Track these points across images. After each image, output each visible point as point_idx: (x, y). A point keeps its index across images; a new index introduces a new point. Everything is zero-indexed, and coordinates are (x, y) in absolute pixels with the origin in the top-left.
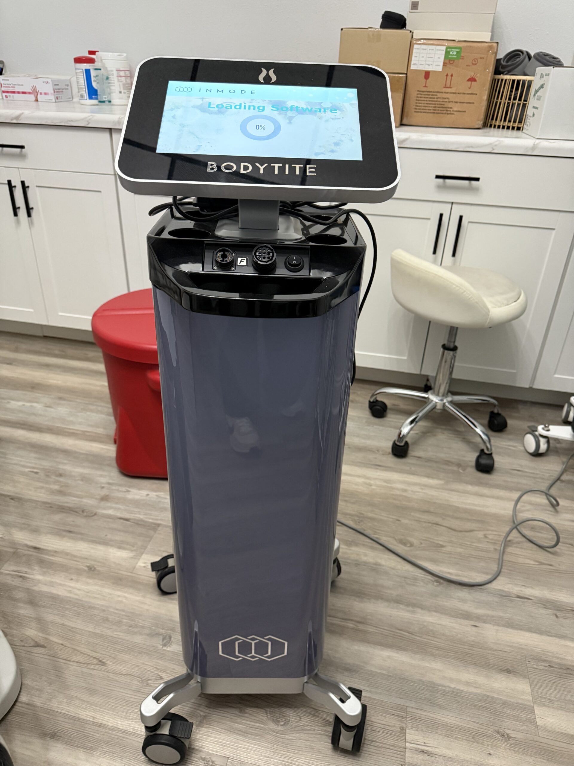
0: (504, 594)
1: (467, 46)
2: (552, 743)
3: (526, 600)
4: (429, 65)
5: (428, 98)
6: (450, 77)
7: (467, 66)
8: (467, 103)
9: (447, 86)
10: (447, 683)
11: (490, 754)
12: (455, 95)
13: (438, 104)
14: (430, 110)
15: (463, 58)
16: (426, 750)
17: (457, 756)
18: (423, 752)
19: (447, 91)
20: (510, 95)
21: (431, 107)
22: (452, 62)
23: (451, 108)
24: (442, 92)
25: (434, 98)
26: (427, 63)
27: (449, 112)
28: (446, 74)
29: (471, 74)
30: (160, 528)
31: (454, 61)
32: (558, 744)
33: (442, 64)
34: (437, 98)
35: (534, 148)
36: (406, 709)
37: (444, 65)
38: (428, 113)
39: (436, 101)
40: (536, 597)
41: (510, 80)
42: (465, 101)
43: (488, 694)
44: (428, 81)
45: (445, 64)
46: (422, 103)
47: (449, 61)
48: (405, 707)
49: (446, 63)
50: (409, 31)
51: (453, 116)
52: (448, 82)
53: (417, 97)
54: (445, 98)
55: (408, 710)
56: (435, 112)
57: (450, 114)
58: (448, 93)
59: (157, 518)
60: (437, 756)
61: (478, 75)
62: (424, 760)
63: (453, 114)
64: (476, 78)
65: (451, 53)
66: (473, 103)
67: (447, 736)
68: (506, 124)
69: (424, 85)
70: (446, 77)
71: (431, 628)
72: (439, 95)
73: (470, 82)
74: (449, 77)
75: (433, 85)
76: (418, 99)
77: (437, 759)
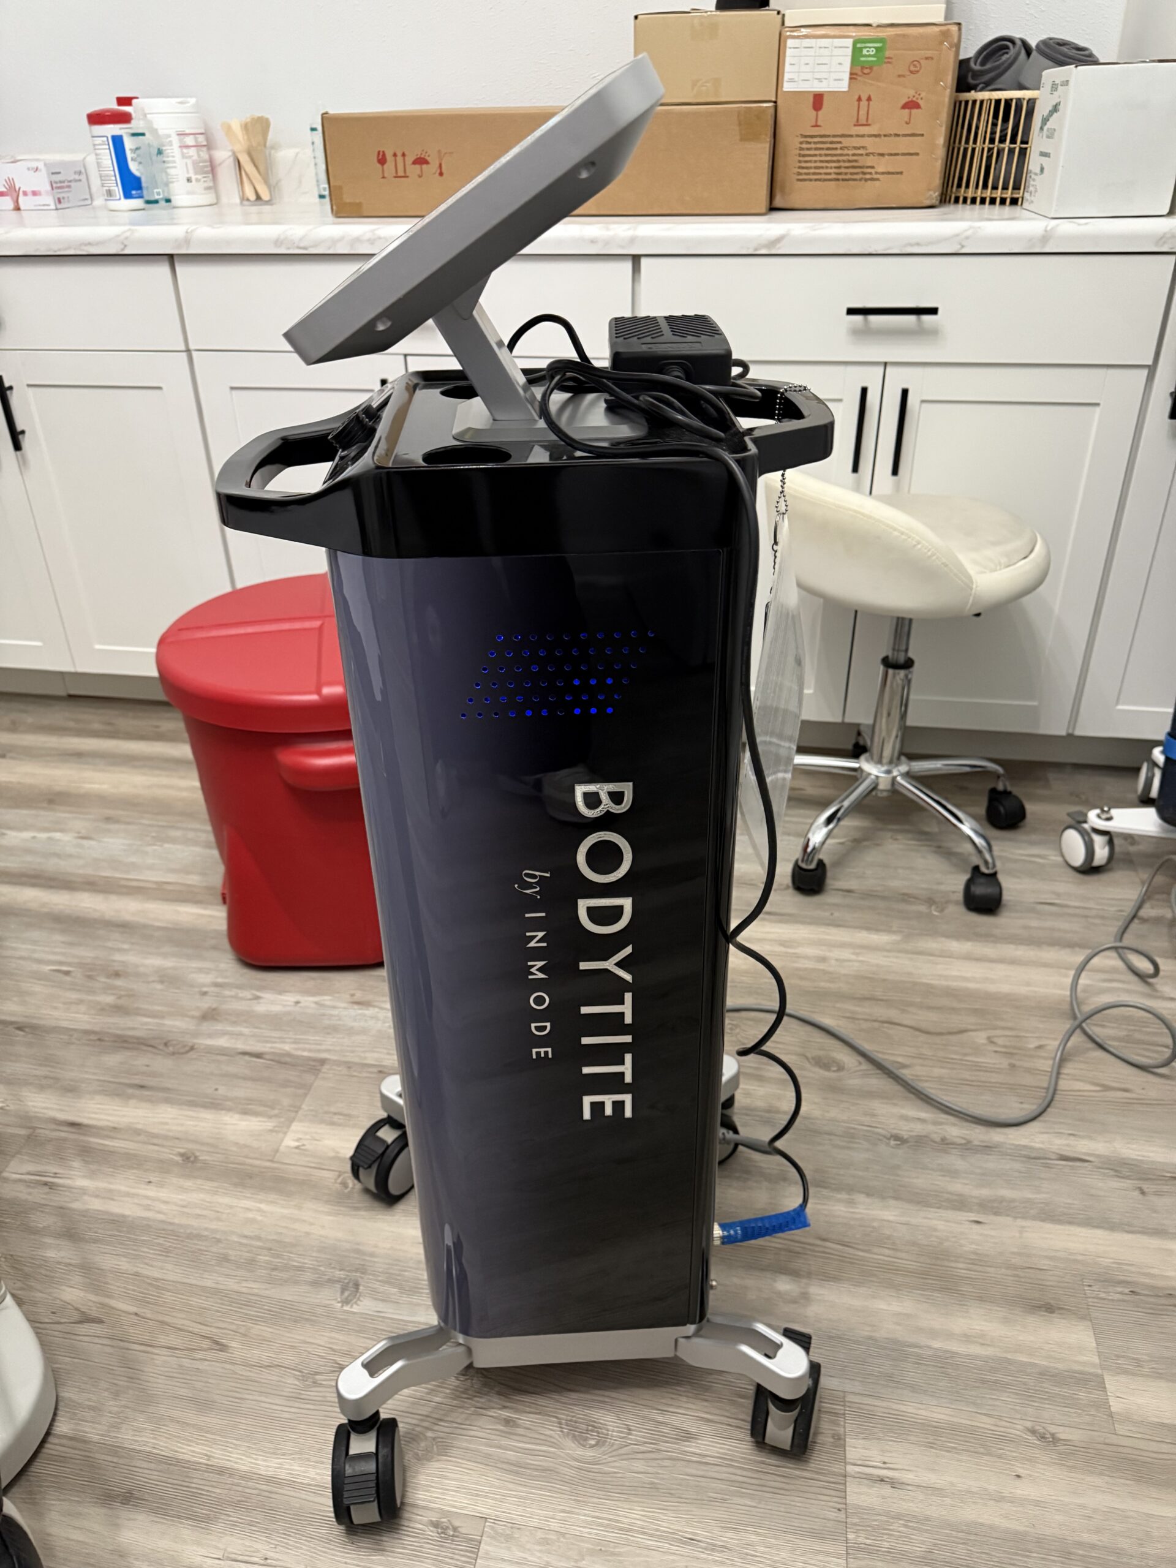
0: (1033, 1155)
1: (897, 35)
2: (1142, 1445)
3: (1078, 1164)
4: (820, 80)
5: (822, 149)
6: (866, 103)
7: (899, 76)
8: (904, 154)
9: (860, 123)
10: (923, 1340)
11: (1018, 1476)
12: (877, 139)
13: (844, 161)
14: (830, 174)
15: (889, 60)
16: (888, 1478)
17: (951, 1483)
18: (882, 1480)
19: (861, 133)
20: (993, 133)
21: (831, 168)
22: (866, 71)
23: (873, 167)
24: (851, 136)
25: (836, 149)
26: (818, 76)
27: (868, 176)
28: (857, 97)
29: (909, 93)
30: (325, 1068)
31: (871, 68)
32: (1154, 1446)
33: (846, 76)
34: (841, 149)
35: (1045, 238)
36: (844, 1397)
37: (851, 79)
38: (825, 180)
39: (841, 155)
40: (1098, 1156)
41: (991, 100)
42: (900, 152)
43: (1009, 1356)
44: (820, 113)
45: (853, 76)
46: (810, 161)
47: (863, 68)
48: (841, 1394)
49: (856, 74)
50: (776, 12)
51: (877, 183)
52: (863, 112)
53: (801, 149)
54: (859, 148)
55: (847, 1399)
56: (840, 177)
57: (872, 179)
58: (863, 136)
59: (319, 1047)
60: (910, 1488)
61: (923, 94)
62: (883, 1497)
63: (878, 179)
64: (919, 101)
65: (865, 52)
66: (917, 154)
67: (931, 1446)
68: (988, 194)
69: (814, 124)
70: (856, 103)
71: (887, 1232)
72: (846, 142)
73: (907, 111)
74: (864, 103)
75: (831, 121)
76: (802, 152)
77: (910, 1493)
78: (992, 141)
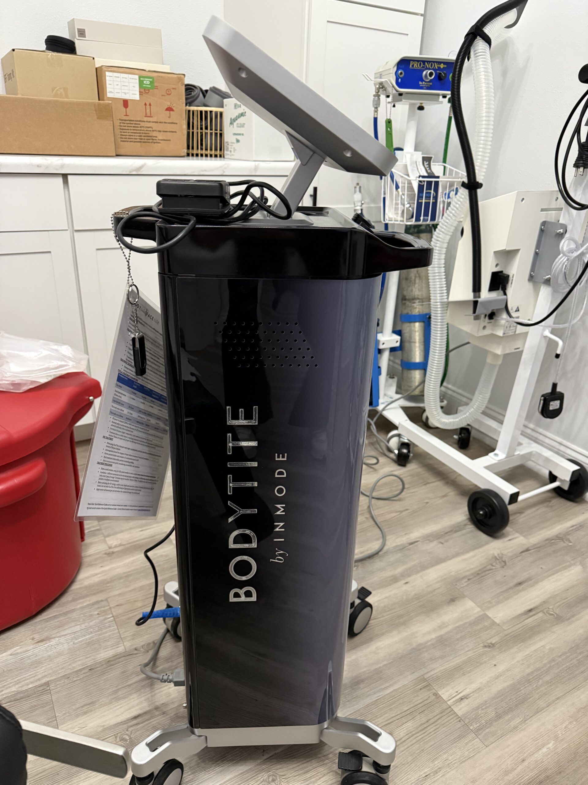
0: (401, 548)
1: (158, 76)
2: (514, 629)
3: (416, 544)
4: (125, 93)
5: (131, 127)
6: (149, 106)
7: (163, 95)
8: (170, 132)
9: (147, 115)
10: (429, 637)
11: (495, 665)
12: (157, 124)
13: (143, 133)
14: (137, 139)
15: (156, 88)
16: (463, 696)
17: (481, 683)
18: (462, 699)
19: (149, 120)
20: (201, 125)
21: (137, 136)
22: (147, 91)
23: (156, 137)
24: (144, 121)
25: (138, 127)
26: (123, 91)
27: (155, 141)
28: (144, 103)
29: (168, 104)
31: (149, 90)
32: (517, 627)
33: (138, 93)
34: (140, 127)
35: (256, 169)
36: (424, 677)
37: (140, 94)
38: (135, 142)
39: (141, 130)
40: (419, 538)
41: (198, 111)
42: (168, 130)
43: (457, 625)
44: (127, 109)
45: (141, 93)
46: (126, 132)
47: (145, 90)
48: (422, 677)
49: (142, 92)
50: (92, 58)
51: (159, 144)
52: (148, 111)
53: (120, 126)
54: (149, 127)
55: (426, 678)
56: (142, 141)
57: (157, 142)
58: (150, 122)
60: (471, 695)
61: (174, 105)
62: (468, 705)
63: (159, 143)
64: (173, 108)
65: (145, 82)
66: (176, 132)
67: (464, 674)
68: (204, 152)
69: (125, 114)
70: (144, 106)
71: (382, 605)
72: (142, 124)
73: (168, 112)
74: (148, 106)
75: (135, 114)
76: (121, 127)
77: (473, 697)
78: (201, 129)
